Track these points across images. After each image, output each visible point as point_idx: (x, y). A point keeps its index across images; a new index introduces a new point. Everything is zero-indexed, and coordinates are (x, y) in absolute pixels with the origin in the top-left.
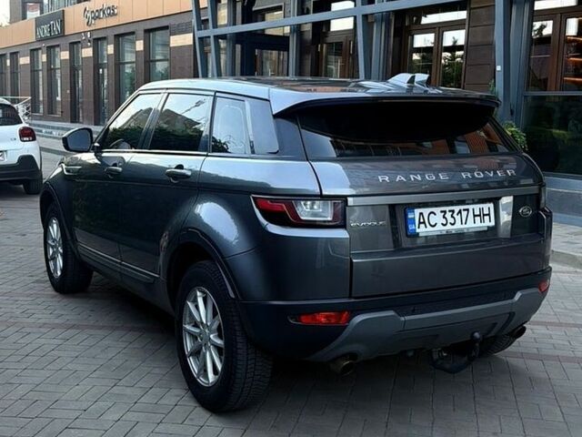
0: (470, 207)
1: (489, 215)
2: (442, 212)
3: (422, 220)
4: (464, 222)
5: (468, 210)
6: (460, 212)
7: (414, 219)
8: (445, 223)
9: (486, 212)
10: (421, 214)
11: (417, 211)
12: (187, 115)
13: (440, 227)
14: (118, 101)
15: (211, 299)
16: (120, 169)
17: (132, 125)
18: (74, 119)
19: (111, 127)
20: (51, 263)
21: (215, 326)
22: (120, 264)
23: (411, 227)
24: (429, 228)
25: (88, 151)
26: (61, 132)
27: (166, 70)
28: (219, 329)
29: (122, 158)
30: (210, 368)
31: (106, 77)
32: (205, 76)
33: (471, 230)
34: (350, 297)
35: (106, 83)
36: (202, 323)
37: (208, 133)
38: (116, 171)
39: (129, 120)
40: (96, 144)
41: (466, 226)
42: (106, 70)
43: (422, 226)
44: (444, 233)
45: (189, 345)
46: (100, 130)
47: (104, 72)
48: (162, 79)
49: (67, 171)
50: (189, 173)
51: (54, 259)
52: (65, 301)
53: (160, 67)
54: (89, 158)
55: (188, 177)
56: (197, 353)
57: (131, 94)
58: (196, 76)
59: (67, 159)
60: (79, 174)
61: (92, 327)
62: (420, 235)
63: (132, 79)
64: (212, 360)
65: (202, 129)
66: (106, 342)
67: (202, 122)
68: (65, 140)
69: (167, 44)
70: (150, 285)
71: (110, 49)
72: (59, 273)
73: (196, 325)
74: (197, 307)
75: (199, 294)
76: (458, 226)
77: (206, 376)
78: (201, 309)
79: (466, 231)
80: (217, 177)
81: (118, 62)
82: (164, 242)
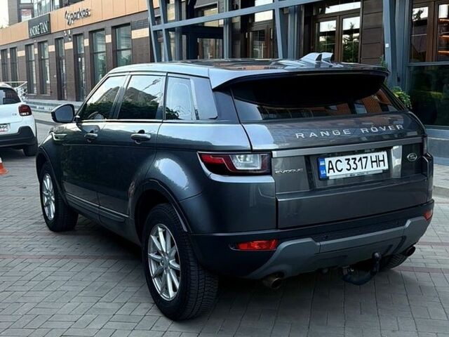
0: (369, 155)
1: (383, 161)
2: (346, 160)
3: (331, 167)
4: (364, 167)
5: (367, 157)
6: (360, 159)
7: (325, 166)
8: (349, 168)
9: (381, 158)
10: (330, 162)
11: (327, 160)
12: (147, 91)
13: (345, 172)
14: (94, 82)
15: (170, 234)
16: (96, 135)
17: (105, 100)
18: (61, 97)
19: (89, 103)
20: (46, 209)
21: (173, 254)
22: (99, 208)
23: (322, 173)
24: (337, 173)
25: (71, 122)
26: (51, 107)
27: (129, 57)
28: (176, 256)
29: (98, 126)
30: (170, 287)
31: (83, 64)
32: (160, 60)
33: (369, 173)
34: (277, 228)
35: (83, 69)
36: (163, 252)
37: (163, 105)
38: (93, 136)
39: (102, 97)
40: (78, 116)
41: (366, 170)
42: (83, 59)
43: (331, 171)
44: (349, 176)
45: (153, 269)
46: (80, 105)
47: (82, 60)
48: (127, 65)
49: (56, 138)
50: (149, 136)
51: (48, 205)
52: (59, 237)
53: (125, 54)
54: (73, 127)
55: (148, 139)
56: (160, 275)
57: (103, 76)
58: (152, 61)
59: (56, 129)
60: (65, 140)
61: (80, 257)
62: (330, 178)
63: (104, 65)
64: (172, 280)
65: (158, 102)
66: (90, 269)
67: (158, 96)
68: (53, 114)
69: (129, 37)
70: (122, 223)
71: (86, 42)
72: (52, 216)
73: (158, 254)
74: (158, 239)
75: (159, 229)
76: (359, 170)
77: (167, 293)
78: (161, 241)
79: (365, 174)
80: (171, 139)
81: (93, 53)
82: (131, 190)
